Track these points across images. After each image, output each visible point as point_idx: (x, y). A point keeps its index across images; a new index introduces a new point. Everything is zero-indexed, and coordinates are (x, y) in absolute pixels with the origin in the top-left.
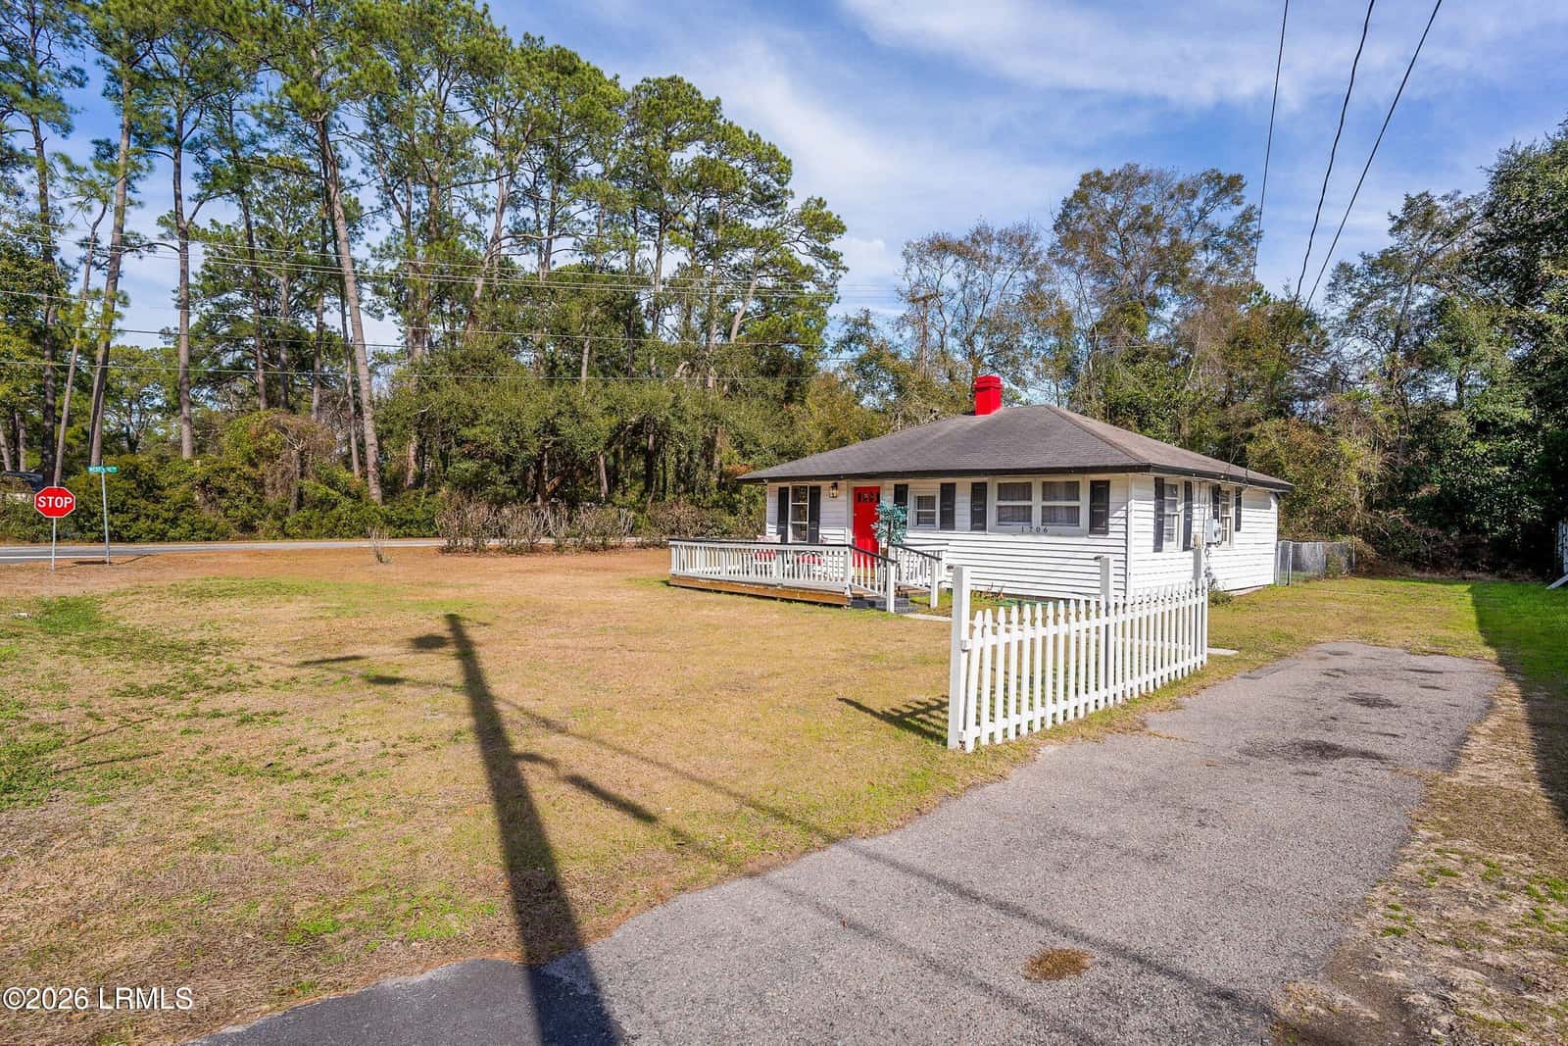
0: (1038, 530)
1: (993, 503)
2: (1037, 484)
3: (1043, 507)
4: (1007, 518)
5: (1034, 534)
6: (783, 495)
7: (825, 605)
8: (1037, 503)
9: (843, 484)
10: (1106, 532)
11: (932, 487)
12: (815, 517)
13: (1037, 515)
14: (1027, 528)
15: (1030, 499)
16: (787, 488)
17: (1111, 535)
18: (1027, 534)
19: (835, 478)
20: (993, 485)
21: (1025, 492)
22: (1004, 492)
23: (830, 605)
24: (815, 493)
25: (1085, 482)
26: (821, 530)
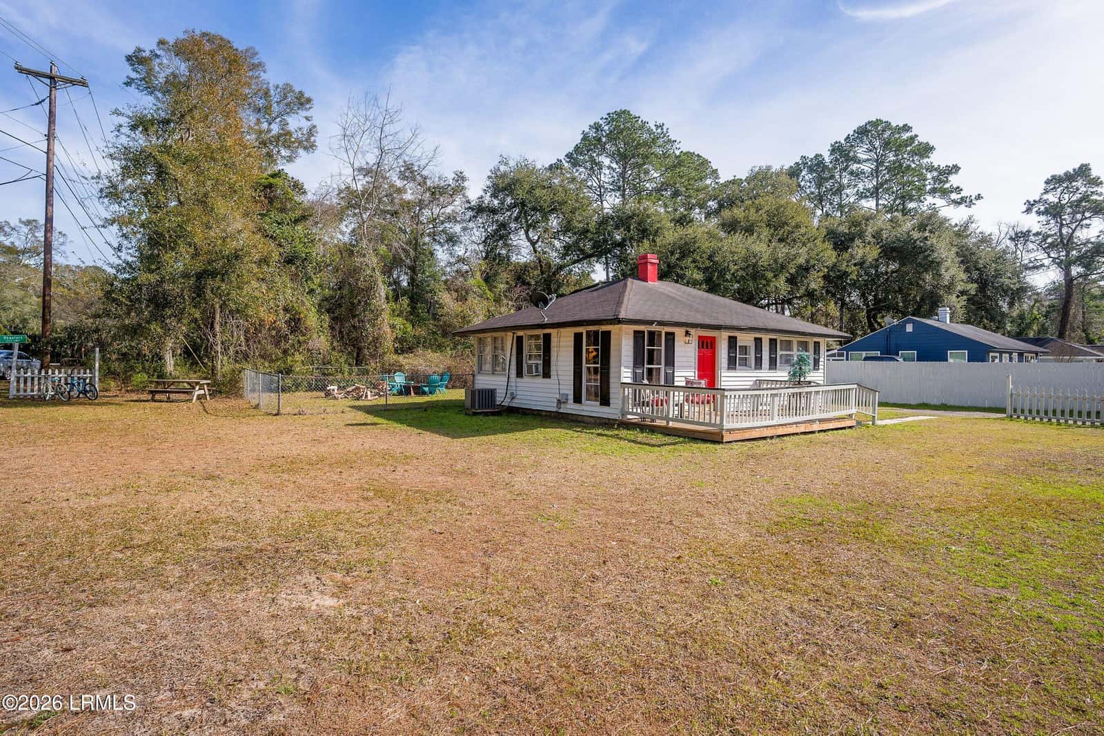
1: (779, 351)
2: (795, 341)
4: (782, 362)
8: (795, 353)
9: (692, 332)
10: (819, 369)
11: (749, 340)
12: (668, 361)
15: (792, 350)
16: (643, 332)
20: (779, 341)
25: (811, 342)
26: (676, 374)
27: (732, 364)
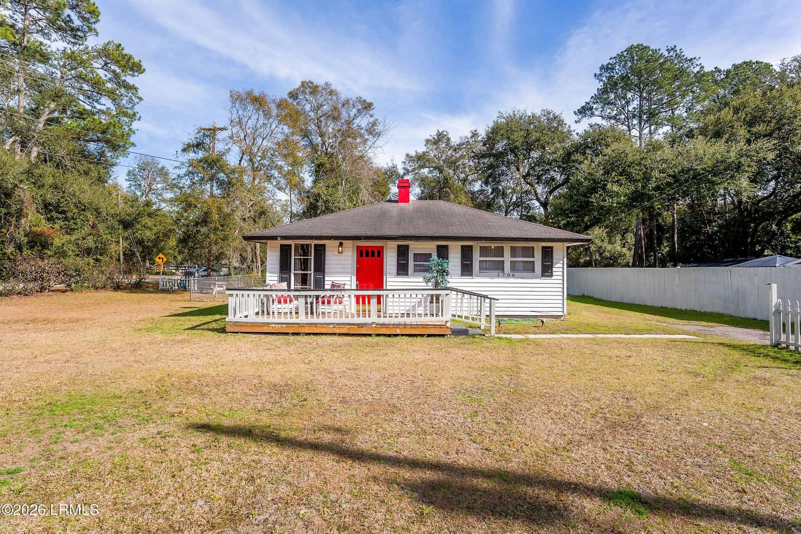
0: (509, 275)
1: (477, 258)
2: (507, 247)
3: (511, 261)
4: (485, 268)
5: (506, 278)
6: (285, 251)
7: (429, 336)
8: (507, 258)
9: (348, 244)
10: (552, 276)
11: (430, 247)
12: (320, 268)
13: (507, 266)
14: (501, 274)
15: (503, 256)
16: (290, 246)
17: (554, 277)
18: (502, 277)
19: (341, 239)
20: (476, 246)
21: (500, 252)
22: (484, 251)
23: (435, 335)
24: (320, 251)
25: (538, 247)
26: (326, 278)
27: (402, 270)
